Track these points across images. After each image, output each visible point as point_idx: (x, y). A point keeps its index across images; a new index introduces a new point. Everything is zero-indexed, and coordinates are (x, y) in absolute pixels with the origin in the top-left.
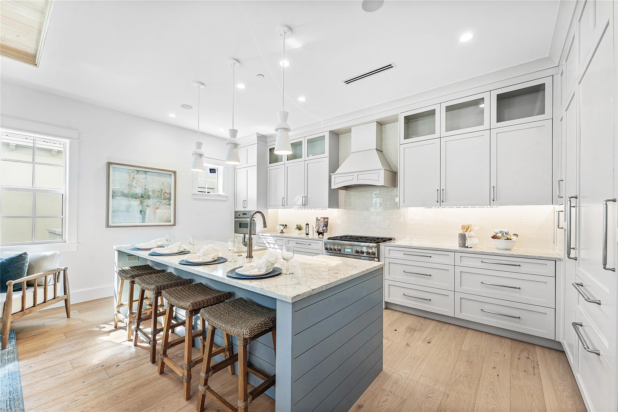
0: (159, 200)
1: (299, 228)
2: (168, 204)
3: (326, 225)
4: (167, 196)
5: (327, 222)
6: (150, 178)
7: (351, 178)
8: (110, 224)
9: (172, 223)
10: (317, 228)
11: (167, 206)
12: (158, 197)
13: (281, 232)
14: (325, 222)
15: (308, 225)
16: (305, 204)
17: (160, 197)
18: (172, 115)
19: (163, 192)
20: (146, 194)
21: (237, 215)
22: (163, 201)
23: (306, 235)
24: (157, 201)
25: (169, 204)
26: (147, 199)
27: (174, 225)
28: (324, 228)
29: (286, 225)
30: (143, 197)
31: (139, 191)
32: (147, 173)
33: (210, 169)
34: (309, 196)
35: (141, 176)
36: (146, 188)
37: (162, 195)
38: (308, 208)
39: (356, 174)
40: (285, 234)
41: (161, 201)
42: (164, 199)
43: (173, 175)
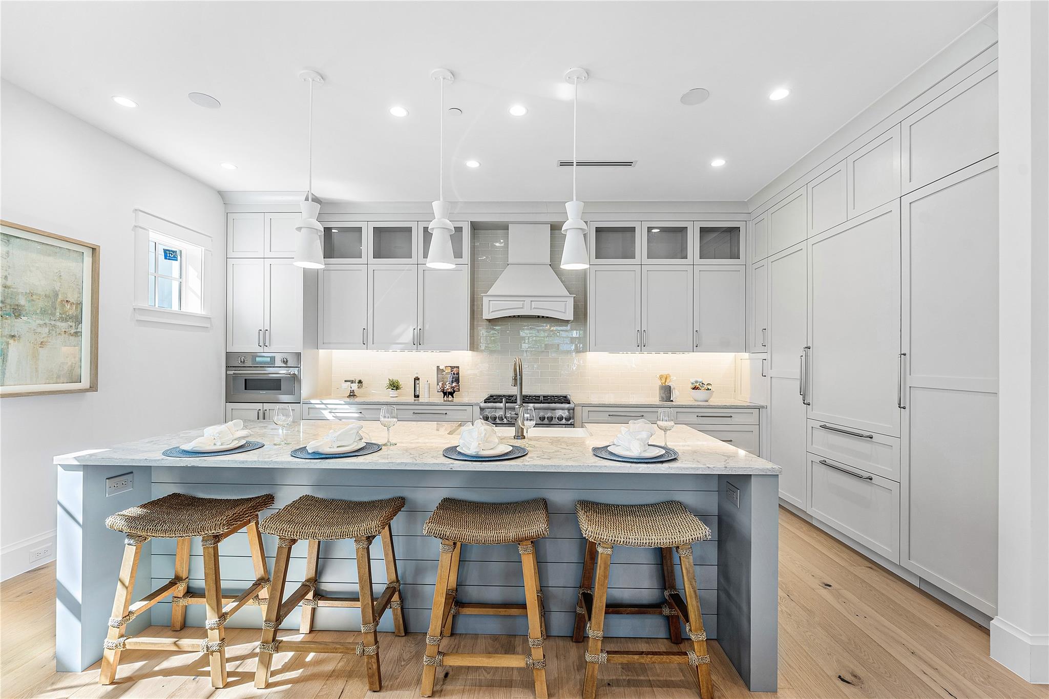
0: (47, 321)
1: (395, 386)
2: (73, 331)
3: (457, 380)
4: (72, 311)
5: (458, 374)
6: (20, 255)
7: (520, 304)
9: (85, 383)
10: (440, 384)
11: (71, 338)
12: (44, 312)
13: (350, 395)
14: (454, 373)
15: (419, 379)
16: (418, 342)
17: (50, 312)
18: (125, 102)
19: (59, 300)
20: (8, 301)
21: (233, 361)
22: (59, 324)
23: (415, 397)
24: (42, 322)
25: (76, 333)
26: (10, 316)
27: (93, 387)
28: (454, 384)
29: (360, 382)
32: (12, 240)
33: (165, 251)
34: (427, 327)
36: (9, 283)
37: (57, 306)
38: (426, 350)
39: (528, 300)
40: (357, 398)
41: (53, 323)
42: (63, 320)
43: (88, 254)
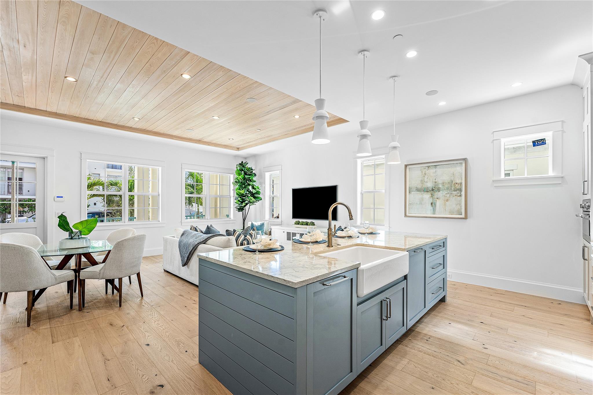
0: (449, 192)
2: (459, 195)
4: (458, 187)
6: (439, 170)
8: (407, 214)
9: (463, 216)
11: (458, 197)
12: (448, 189)
17: (450, 188)
19: (453, 183)
20: (436, 187)
22: (453, 192)
24: (447, 192)
25: (460, 195)
26: (437, 192)
27: (466, 218)
30: (433, 190)
31: (430, 185)
32: (437, 166)
33: (533, 142)
35: (432, 171)
36: (436, 181)
37: (453, 186)
41: (451, 192)
42: (455, 191)
43: (463, 162)
